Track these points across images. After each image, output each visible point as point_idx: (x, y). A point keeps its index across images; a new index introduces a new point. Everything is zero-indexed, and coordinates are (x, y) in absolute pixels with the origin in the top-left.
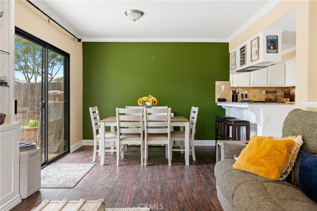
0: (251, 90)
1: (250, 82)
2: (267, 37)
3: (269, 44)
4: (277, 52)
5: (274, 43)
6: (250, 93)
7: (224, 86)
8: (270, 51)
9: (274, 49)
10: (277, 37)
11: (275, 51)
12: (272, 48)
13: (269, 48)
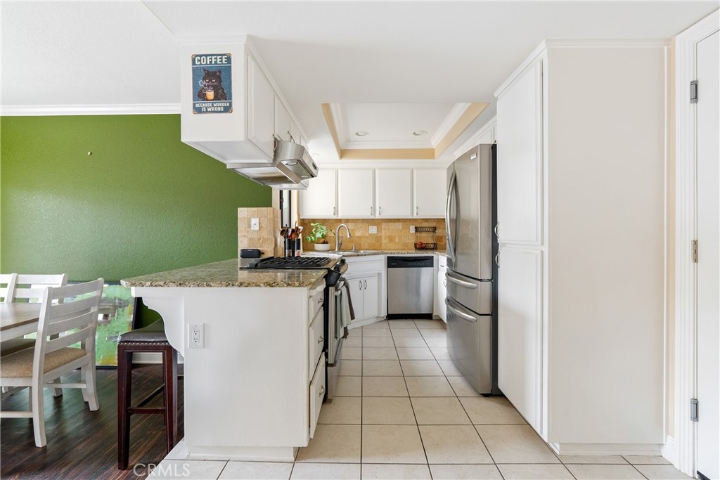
0: (384, 225)
1: (373, 208)
2: (194, 60)
3: (201, 83)
4: (228, 110)
5: (219, 79)
6: (383, 231)
7: (258, 219)
8: (204, 105)
9: (216, 98)
10: (229, 59)
11: (220, 105)
12: (210, 94)
13: (200, 95)
